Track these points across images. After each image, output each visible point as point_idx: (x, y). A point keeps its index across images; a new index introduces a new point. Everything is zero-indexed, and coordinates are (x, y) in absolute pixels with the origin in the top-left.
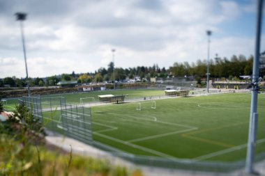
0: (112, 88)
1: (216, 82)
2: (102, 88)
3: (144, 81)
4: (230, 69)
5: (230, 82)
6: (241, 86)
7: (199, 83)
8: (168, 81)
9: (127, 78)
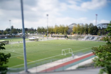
0: (10, 37)
1: (53, 35)
2: (5, 37)
3: (25, 34)
4: (59, 30)
5: (58, 35)
6: (62, 37)
7: (46, 35)
8: (35, 34)
9: (18, 33)
